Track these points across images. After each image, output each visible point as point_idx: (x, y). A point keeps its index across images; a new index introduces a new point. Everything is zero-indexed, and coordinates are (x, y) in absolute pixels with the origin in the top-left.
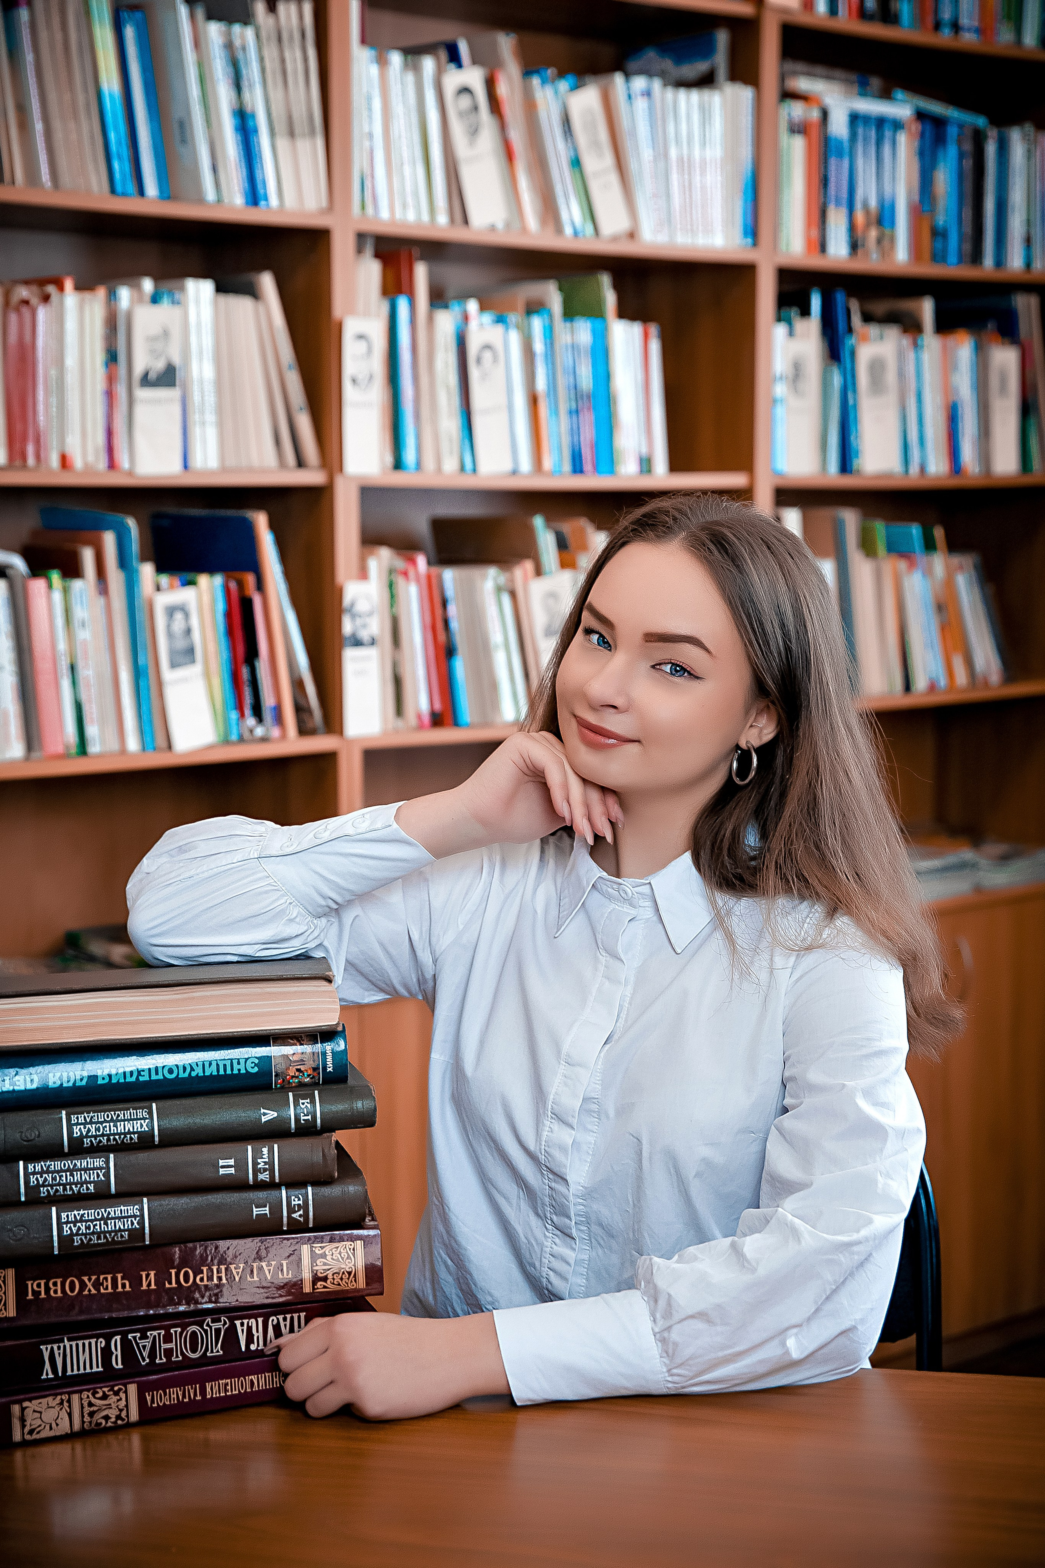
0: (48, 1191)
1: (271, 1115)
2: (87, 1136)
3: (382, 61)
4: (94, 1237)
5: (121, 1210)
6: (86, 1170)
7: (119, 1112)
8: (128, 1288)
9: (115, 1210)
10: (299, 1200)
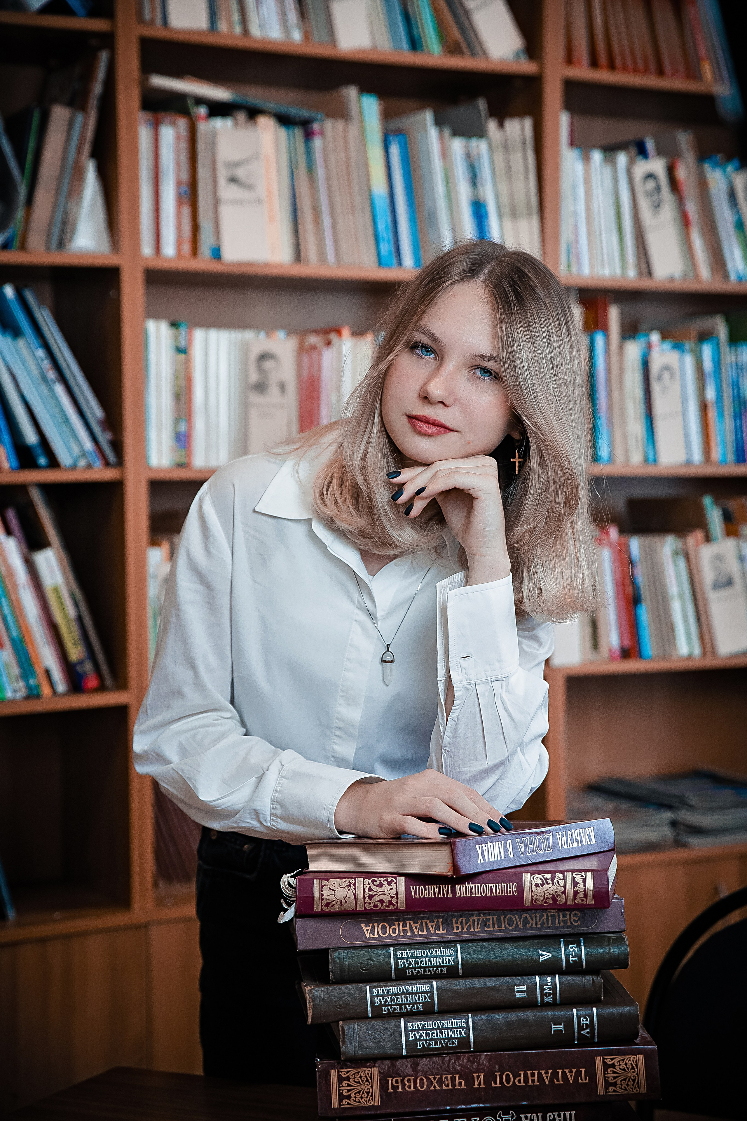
0: (388, 1009)
1: (548, 955)
2: (409, 968)
3: (586, 159)
4: (432, 1042)
5: (452, 1022)
6: (416, 993)
7: (432, 950)
8: (463, 1086)
9: (447, 1022)
10: (587, 1020)
